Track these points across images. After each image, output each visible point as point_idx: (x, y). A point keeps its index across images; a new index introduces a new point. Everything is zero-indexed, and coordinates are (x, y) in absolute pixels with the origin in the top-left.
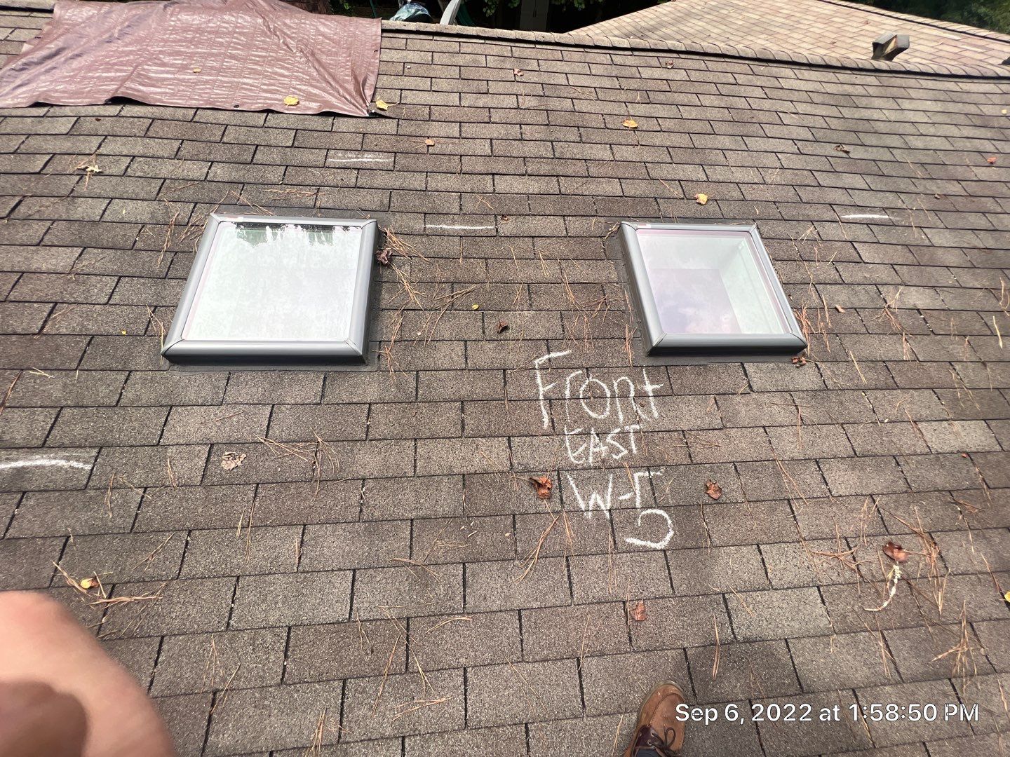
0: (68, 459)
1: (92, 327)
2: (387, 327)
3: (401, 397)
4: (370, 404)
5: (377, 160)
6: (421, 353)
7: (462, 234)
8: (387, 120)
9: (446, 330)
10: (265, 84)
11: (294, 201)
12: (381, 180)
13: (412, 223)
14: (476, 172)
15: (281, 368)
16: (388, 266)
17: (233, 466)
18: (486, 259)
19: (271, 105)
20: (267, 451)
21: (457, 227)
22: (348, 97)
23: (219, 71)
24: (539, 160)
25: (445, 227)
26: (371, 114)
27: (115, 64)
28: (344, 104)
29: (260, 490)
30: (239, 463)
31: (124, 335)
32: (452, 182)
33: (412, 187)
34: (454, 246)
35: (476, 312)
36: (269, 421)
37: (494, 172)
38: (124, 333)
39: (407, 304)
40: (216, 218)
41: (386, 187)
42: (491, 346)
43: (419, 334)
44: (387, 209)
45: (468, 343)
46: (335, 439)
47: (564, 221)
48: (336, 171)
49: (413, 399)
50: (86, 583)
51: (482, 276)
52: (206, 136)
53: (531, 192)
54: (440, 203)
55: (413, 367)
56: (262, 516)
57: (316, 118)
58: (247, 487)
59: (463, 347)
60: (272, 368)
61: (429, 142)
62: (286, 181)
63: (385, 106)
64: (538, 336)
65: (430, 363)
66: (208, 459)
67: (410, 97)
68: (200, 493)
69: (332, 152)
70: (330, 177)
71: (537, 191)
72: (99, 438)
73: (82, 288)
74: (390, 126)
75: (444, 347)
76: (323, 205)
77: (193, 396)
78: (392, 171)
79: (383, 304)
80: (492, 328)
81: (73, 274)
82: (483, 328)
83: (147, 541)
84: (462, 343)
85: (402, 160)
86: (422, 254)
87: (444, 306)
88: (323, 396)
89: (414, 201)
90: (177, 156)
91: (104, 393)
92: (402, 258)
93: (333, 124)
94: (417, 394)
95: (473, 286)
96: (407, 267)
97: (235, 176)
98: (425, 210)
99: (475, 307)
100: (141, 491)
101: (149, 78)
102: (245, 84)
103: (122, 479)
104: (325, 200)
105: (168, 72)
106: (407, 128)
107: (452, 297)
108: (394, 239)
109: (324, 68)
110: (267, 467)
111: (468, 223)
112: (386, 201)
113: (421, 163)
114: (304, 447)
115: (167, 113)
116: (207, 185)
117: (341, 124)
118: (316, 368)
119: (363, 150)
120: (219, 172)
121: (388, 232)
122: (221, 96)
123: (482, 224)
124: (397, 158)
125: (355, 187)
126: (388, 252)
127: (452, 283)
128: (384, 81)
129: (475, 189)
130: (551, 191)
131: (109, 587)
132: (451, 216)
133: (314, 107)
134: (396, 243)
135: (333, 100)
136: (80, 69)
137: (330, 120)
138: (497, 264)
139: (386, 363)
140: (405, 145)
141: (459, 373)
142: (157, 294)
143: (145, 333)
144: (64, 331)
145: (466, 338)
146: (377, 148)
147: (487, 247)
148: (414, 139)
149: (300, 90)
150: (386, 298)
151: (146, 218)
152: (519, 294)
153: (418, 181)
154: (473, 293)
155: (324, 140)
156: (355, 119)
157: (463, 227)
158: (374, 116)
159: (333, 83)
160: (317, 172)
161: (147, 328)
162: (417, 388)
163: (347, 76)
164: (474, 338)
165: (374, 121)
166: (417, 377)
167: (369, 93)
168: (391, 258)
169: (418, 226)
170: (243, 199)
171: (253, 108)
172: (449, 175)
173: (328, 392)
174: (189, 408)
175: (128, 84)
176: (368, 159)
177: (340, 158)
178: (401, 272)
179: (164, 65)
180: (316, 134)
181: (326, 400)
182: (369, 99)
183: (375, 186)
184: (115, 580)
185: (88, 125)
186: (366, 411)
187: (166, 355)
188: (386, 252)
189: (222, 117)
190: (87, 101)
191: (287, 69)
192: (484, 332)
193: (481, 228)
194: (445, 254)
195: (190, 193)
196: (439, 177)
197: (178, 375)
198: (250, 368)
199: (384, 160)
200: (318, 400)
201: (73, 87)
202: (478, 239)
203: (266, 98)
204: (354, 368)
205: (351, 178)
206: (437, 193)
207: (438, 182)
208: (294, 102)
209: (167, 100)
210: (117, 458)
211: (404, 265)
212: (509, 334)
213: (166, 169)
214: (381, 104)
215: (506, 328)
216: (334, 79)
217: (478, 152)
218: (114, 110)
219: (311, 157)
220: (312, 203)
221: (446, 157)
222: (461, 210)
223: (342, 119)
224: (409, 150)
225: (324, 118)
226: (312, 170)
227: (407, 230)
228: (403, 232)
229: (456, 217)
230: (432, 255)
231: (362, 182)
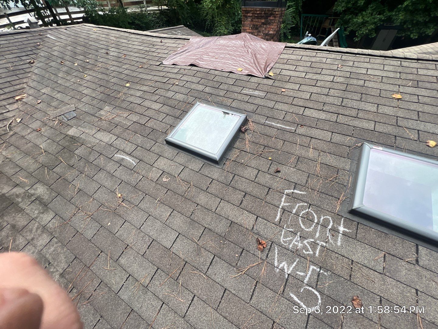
0: (133, 160)
1: (155, 127)
2: (232, 155)
3: (225, 181)
4: (213, 179)
5: (260, 94)
6: (240, 169)
7: (279, 128)
8: (271, 80)
9: (253, 163)
10: (234, 63)
11: (224, 103)
12: (257, 101)
13: (261, 119)
14: (298, 105)
15: (193, 156)
16: (244, 133)
17: (165, 180)
18: (285, 141)
19: (233, 70)
20: (176, 180)
21: (278, 125)
22: (260, 70)
23: (223, 58)
24: (332, 105)
25: (273, 124)
26: (266, 77)
27: (196, 55)
28: (258, 72)
29: (168, 192)
30: (167, 181)
32: (285, 107)
33: (268, 106)
34: (274, 132)
35: (269, 161)
36: (181, 171)
37: (306, 106)
38: (160, 131)
39: (244, 148)
40: (198, 103)
41: (258, 104)
42: (269, 176)
43: (243, 161)
44: (254, 112)
45: (260, 171)
46: (196, 186)
47: (332, 134)
48: (243, 95)
49: (228, 184)
50: (119, 195)
51: (279, 147)
52: (209, 78)
53: (320, 118)
54: (276, 114)
55: (234, 172)
56: (165, 200)
57: (245, 76)
58: (165, 189)
59: (257, 172)
60: (191, 155)
61: (283, 90)
62: (225, 96)
63: (272, 75)
64: (292, 180)
65: (241, 173)
66: (161, 175)
67: (284, 72)
68: (154, 184)
69: (244, 88)
70: (240, 97)
71: (324, 118)
72: (141, 158)
73: (158, 115)
74: (270, 82)
75: (250, 169)
76: (232, 106)
77: (166, 155)
78: (263, 99)
79: (235, 146)
80: (273, 169)
81: (158, 111)
82: (269, 168)
83: (136, 191)
84: (258, 171)
85: (269, 95)
86: (259, 132)
87: (257, 154)
88: (200, 170)
89: (266, 111)
90: (198, 83)
91: (148, 146)
92: (251, 131)
93: (250, 79)
94: (230, 183)
95: (273, 150)
96: (251, 135)
97: (211, 91)
98: (269, 115)
99: (270, 158)
100: (142, 177)
101: (203, 59)
102: (228, 63)
103: (140, 171)
104: (234, 105)
105: (208, 58)
106: (277, 84)
107: (263, 151)
108: (251, 123)
109: (257, 60)
110: (173, 185)
111: (284, 124)
112: (255, 109)
113: (276, 98)
114: (186, 184)
115: (202, 70)
116: (202, 93)
117: (253, 79)
118: (203, 160)
119: (256, 89)
120: (207, 90)
121: (250, 120)
122: (219, 66)
123: (290, 126)
124: (267, 94)
125: (247, 102)
126: (246, 128)
127: (265, 146)
128: (277, 65)
129: (294, 112)
130: (332, 120)
131: (123, 199)
132: (278, 120)
133: (247, 72)
134: (251, 125)
135: (254, 71)
136: (188, 55)
137: (250, 77)
138: (288, 144)
139: (225, 167)
140: (273, 90)
141: (250, 182)
142: (173, 122)
143: (165, 133)
144: (149, 126)
145: (260, 169)
146: (262, 90)
147: (288, 136)
148: (277, 88)
149: (245, 66)
150: (237, 144)
151: (182, 100)
152: (293, 159)
153: (271, 104)
154: (272, 153)
155: (244, 84)
156: (259, 78)
157: (281, 126)
158: (267, 78)
159: (257, 65)
160: (236, 94)
161: (166, 131)
162: (232, 181)
163: (263, 62)
164: (263, 170)
165: (266, 80)
166: (234, 176)
167: (268, 69)
168: (246, 130)
169: (263, 121)
170: (209, 99)
171: (227, 71)
172: (285, 104)
173: (202, 169)
174: (164, 158)
175: (197, 61)
176: (256, 93)
177: (246, 91)
178: (247, 136)
179: (209, 56)
180: (242, 82)
181: (200, 172)
182: (267, 71)
183: (254, 103)
184: (125, 198)
185: (182, 71)
186: (211, 181)
187: (165, 140)
188: (245, 127)
189: (216, 72)
190: (184, 64)
191: (244, 59)
192: (268, 170)
193: (289, 128)
194: (268, 134)
195: (196, 95)
196: (281, 104)
197: (166, 147)
198: (185, 152)
199: (262, 94)
200: (198, 171)
201: (183, 60)
202: (285, 132)
203: (232, 68)
204: (214, 165)
205: (246, 98)
206: (276, 110)
207: (279, 106)
208: (240, 70)
209: (204, 66)
210: (142, 165)
211: (250, 134)
212: (279, 175)
213: (193, 86)
214: (271, 74)
215: (279, 172)
216: (258, 63)
217: (303, 97)
218: (190, 67)
219: (237, 89)
220: (229, 105)
221: (288, 97)
222: (284, 119)
223: (254, 77)
224: (274, 92)
225: (248, 77)
226: (235, 93)
227: (257, 121)
228: (256, 122)
229: (280, 121)
230: (263, 133)
231: (250, 101)
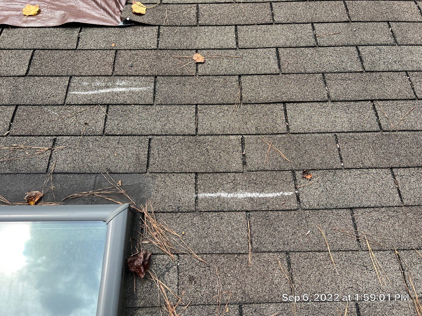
5: (133, 89)
7: (248, 207)
8: (145, 28)
12: (137, 121)
13: (178, 191)
18: (287, 253)
19: (7, 18)
21: (241, 195)
22: (98, 0)
25: (224, 195)
26: (126, 22)
28: (94, 8)
32: (231, 119)
33: (177, 131)
34: (239, 229)
41: (144, 132)
44: (146, 170)
48: (78, 109)
57: (58, 31)
61: (198, 58)
63: (143, 10)
69: (74, 80)
70: (71, 120)
74: (148, 37)
78: (152, 105)
89: (180, 154)
93: (78, 39)
98: (196, 167)
104: (62, 160)
106: (168, 38)
108: (154, 224)
111: (256, 186)
112: (143, 157)
113: (188, 91)
117: (90, 39)
119: (114, 75)
121: (145, 212)
123: (276, 188)
124: (158, 85)
125: (104, 133)
129: (263, 129)
132: (232, 177)
133: (57, 15)
135: (82, 6)
137: (76, 32)
138: (302, 261)
140: (169, 63)
146: (132, 71)
147: (287, 231)
148: (178, 54)
153: (185, 120)
155: (66, 63)
157: (249, 195)
165: (130, 30)
172: (226, 107)
176: (121, 88)
177: (86, 90)
180: (57, 54)
183: (129, 130)
193: (275, 195)
194: (225, 246)
196: (213, 111)
199: (141, 88)
202: (271, 215)
203: (3, 9)
205: (97, 119)
206: (210, 138)
207: (212, 120)
208: (35, 11)
217: (261, 68)
219: (50, 90)
220: (44, 164)
221: (221, 80)
222: (244, 163)
223: (90, 31)
224: (173, 71)
225: (68, 31)
226: (49, 109)
227: (172, 205)
228: (167, 209)
229: (238, 178)
230: (209, 249)
231: (112, 126)
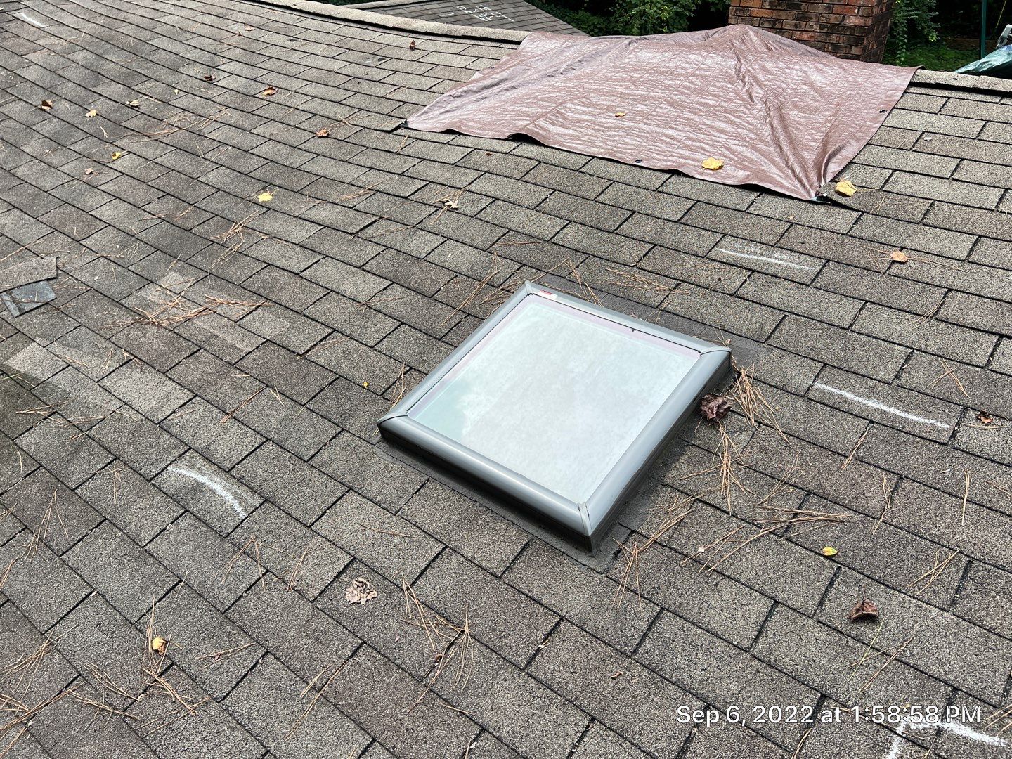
0: (236, 496)
1: (345, 368)
2: (656, 515)
3: (614, 635)
4: (562, 618)
5: (790, 264)
6: (687, 582)
7: (877, 418)
8: (843, 211)
9: (752, 564)
10: (691, 139)
11: (634, 294)
12: (779, 294)
13: (792, 372)
14: (967, 323)
15: (486, 502)
16: (713, 424)
17: (356, 600)
18: (901, 477)
19: (683, 165)
20: (401, 605)
21: (872, 404)
22: (798, 170)
23: (645, 117)
25: (849, 395)
26: (822, 198)
27: (542, 100)
28: (787, 177)
29: (361, 652)
30: (363, 601)
31: (364, 388)
32: (907, 329)
33: (826, 317)
34: (848, 433)
35: (826, 562)
36: (428, 566)
37: (1006, 330)
38: (365, 385)
39: (710, 493)
40: (529, 287)
41: (782, 307)
42: (822, 636)
43: (701, 549)
44: (765, 340)
45: (780, 608)
46: (485, 640)
48: (718, 265)
49: (628, 650)
50: (157, 643)
51: (875, 504)
52: (583, 190)
54: (862, 354)
55: (658, 598)
56: (341, 689)
57: (732, 190)
58: (351, 638)
59: (765, 611)
60: (476, 496)
61: (899, 256)
62: (642, 264)
63: (850, 191)
64: (937, 670)
65: (692, 606)
66: (340, 574)
67: (904, 183)
68: (305, 611)
69: (728, 239)
70: (705, 273)
72: (269, 490)
73: (364, 323)
74: (842, 220)
75: (730, 591)
76: (670, 308)
77: (376, 488)
78: (807, 285)
79: (673, 477)
80: (845, 601)
81: (368, 307)
82: (825, 595)
83: (229, 634)
84: (769, 603)
85: (832, 273)
86: (783, 425)
87: (770, 524)
88: (509, 569)
89: (818, 341)
90: (537, 208)
91: (305, 445)
92: (745, 420)
93: (753, 202)
94: (639, 645)
95: (846, 514)
96: (744, 438)
97: (585, 244)
98: (829, 358)
99: (830, 551)
100: (262, 570)
101: (564, 117)
102: (666, 136)
103: (257, 547)
104: (677, 302)
105: (587, 113)
106: (869, 227)
107: (795, 515)
108: (748, 387)
109: (785, 128)
110: (388, 627)
111: (900, 403)
112: (768, 328)
113: (864, 286)
114: (444, 628)
115: (557, 157)
116: (548, 246)
117: (766, 205)
118: (524, 524)
119: (777, 246)
120: (572, 235)
121: (744, 373)
122: (628, 146)
123: (928, 414)
124: (826, 269)
125: (735, 295)
126: (724, 403)
127: (809, 493)
128: (874, 154)
129: (949, 352)
131: (168, 663)
132: (872, 383)
133: (740, 176)
134: (746, 394)
135: (774, 172)
136: (506, 101)
137: (753, 196)
138: (919, 493)
139: (621, 568)
140: (853, 252)
141: (733, 651)
142: (421, 355)
143: (382, 394)
144: (321, 361)
145: (781, 596)
146: (801, 248)
147: (915, 458)
148: (871, 246)
149: (733, 152)
150: (682, 470)
151: (464, 268)
152: (942, 569)
153: (842, 311)
154: (841, 526)
155: (726, 222)
156: (790, 201)
157: (885, 408)
158: (824, 201)
159: (785, 148)
160: (690, 261)
161: (388, 389)
162: (645, 635)
163: (815, 141)
164: (795, 604)
165: (821, 209)
166: (657, 617)
167: (834, 168)
168: (723, 414)
169: (801, 377)
170: (576, 275)
171: (658, 165)
172: (907, 316)
173: (518, 566)
174: (364, 500)
175: (542, 123)
176: (778, 260)
177: (735, 250)
178: (730, 442)
179: (590, 105)
180: (720, 211)
181: (509, 577)
182: (829, 177)
183: (765, 300)
184: (176, 659)
185: (478, 158)
186: (550, 627)
187: (380, 426)
188: (720, 400)
189: (615, 171)
190: (491, 134)
191: (733, 123)
192: (821, 604)
193: (922, 420)
194: (822, 439)
195: (522, 253)
196: (886, 313)
197: (380, 455)
198: (452, 484)
199: (804, 267)
200: (499, 572)
201: (488, 118)
202: (904, 437)
203: (682, 157)
204: (573, 552)
205: (733, 280)
206: (866, 339)
207: (877, 322)
208: (716, 164)
209: (568, 144)
210: (271, 520)
211: (741, 430)
212: (871, 633)
213: (517, 219)
214: (845, 186)
215: (871, 619)
216: (791, 142)
217: (990, 291)
218: (509, 146)
219: (695, 240)
220: (658, 300)
221: (919, 287)
222: (897, 377)
223: (771, 198)
224: (855, 261)
225: (745, 193)
226: (686, 257)
227: (778, 381)
228: (769, 381)
229: (880, 387)
230: (800, 433)
231: (747, 290)
